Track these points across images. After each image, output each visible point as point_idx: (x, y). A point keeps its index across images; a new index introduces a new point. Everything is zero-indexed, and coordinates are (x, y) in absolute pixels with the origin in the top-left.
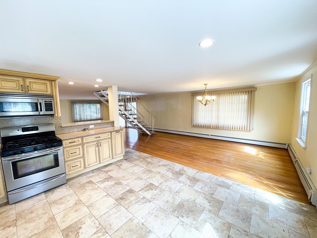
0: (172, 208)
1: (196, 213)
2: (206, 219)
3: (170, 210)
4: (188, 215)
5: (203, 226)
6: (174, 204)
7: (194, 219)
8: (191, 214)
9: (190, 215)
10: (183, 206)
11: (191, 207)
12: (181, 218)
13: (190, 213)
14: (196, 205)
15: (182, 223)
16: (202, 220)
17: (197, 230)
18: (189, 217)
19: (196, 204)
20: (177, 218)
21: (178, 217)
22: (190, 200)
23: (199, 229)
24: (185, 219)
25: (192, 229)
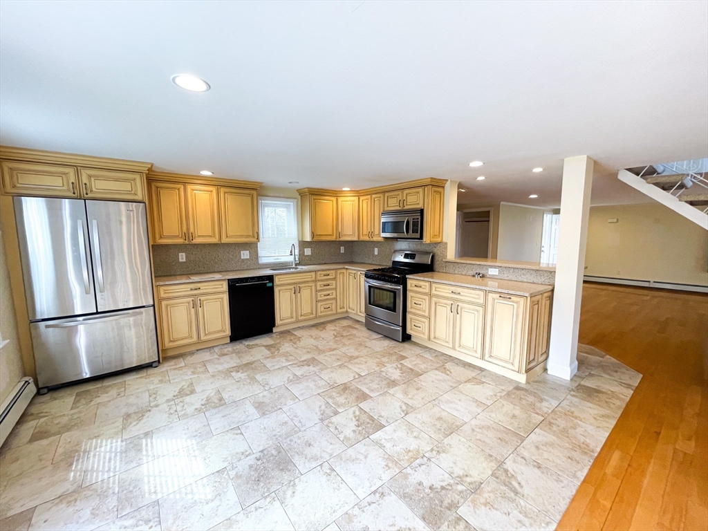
0: (287, 448)
1: (249, 486)
2: (221, 500)
3: (285, 445)
4: (256, 469)
5: (215, 484)
6: (296, 455)
7: (238, 476)
8: (253, 476)
9: (252, 473)
10: (281, 470)
11: (269, 483)
12: (258, 455)
13: (256, 475)
14: (266, 497)
15: (247, 453)
16: (226, 490)
17: (218, 472)
18: (250, 468)
19: (268, 499)
20: (261, 449)
21: (262, 451)
22: (289, 492)
23: (217, 474)
24: (250, 460)
25: (225, 464)
